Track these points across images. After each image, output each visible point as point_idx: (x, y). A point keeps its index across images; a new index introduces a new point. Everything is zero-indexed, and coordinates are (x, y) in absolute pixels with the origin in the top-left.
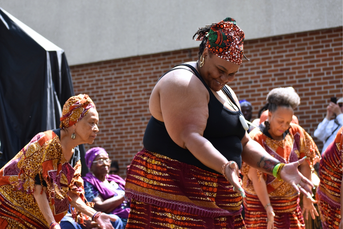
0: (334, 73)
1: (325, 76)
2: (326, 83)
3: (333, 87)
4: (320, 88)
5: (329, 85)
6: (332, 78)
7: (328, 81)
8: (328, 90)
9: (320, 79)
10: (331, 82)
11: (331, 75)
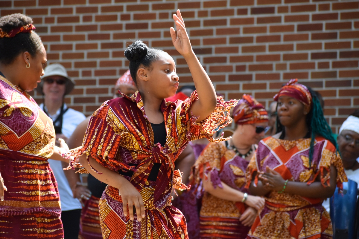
0: (98, 19)
1: (81, 23)
2: (82, 38)
3: (95, 46)
4: (70, 47)
5: (87, 42)
6: (94, 28)
7: (86, 33)
8: (85, 52)
9: (69, 29)
10: (91, 37)
11: (93, 23)
